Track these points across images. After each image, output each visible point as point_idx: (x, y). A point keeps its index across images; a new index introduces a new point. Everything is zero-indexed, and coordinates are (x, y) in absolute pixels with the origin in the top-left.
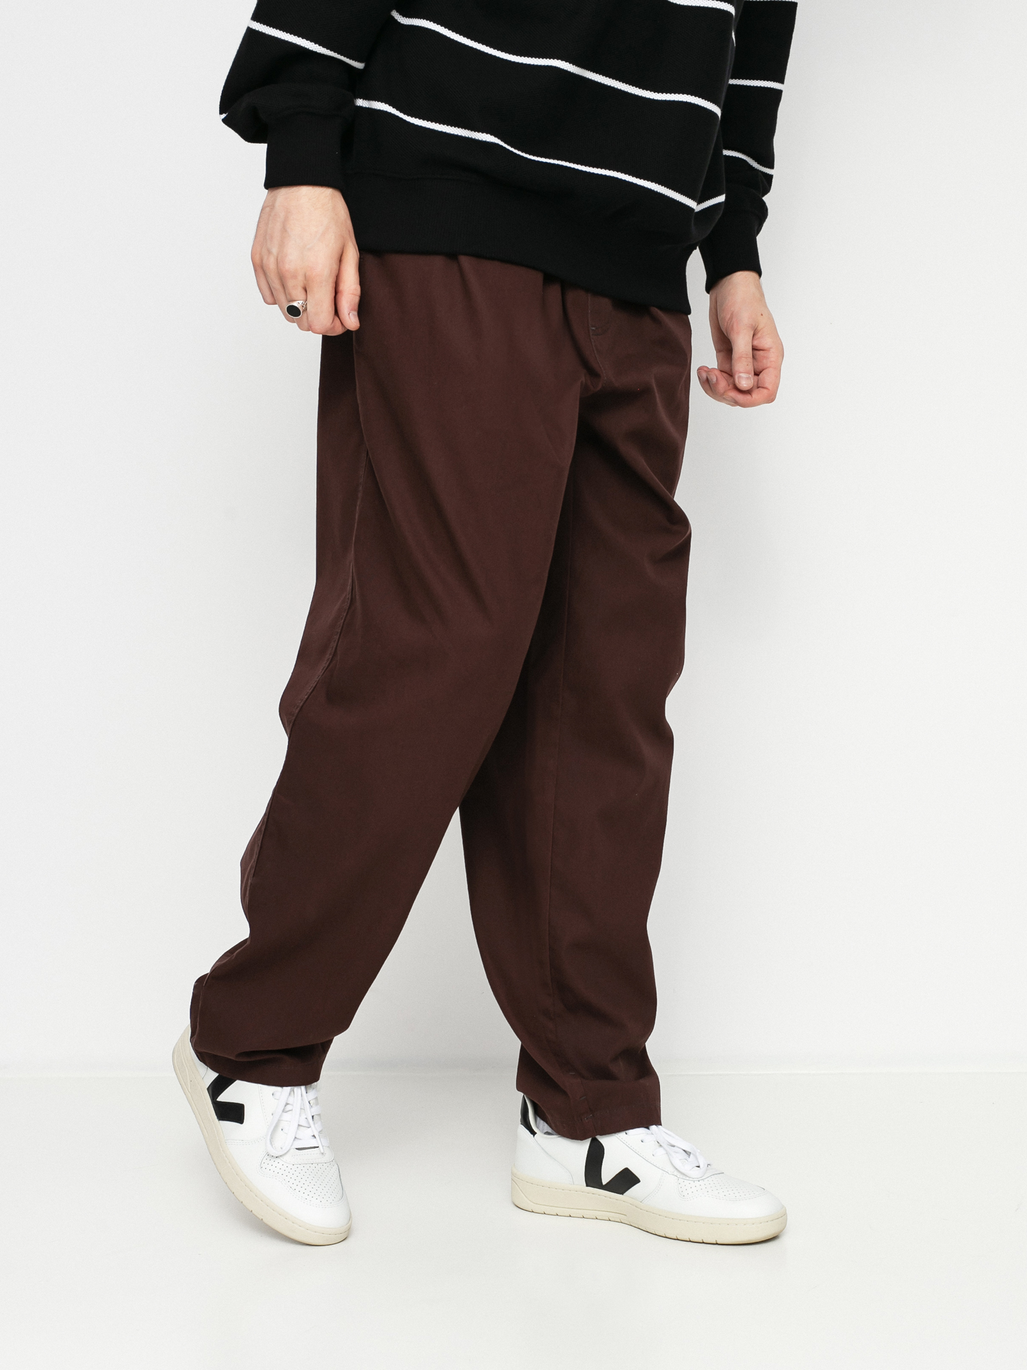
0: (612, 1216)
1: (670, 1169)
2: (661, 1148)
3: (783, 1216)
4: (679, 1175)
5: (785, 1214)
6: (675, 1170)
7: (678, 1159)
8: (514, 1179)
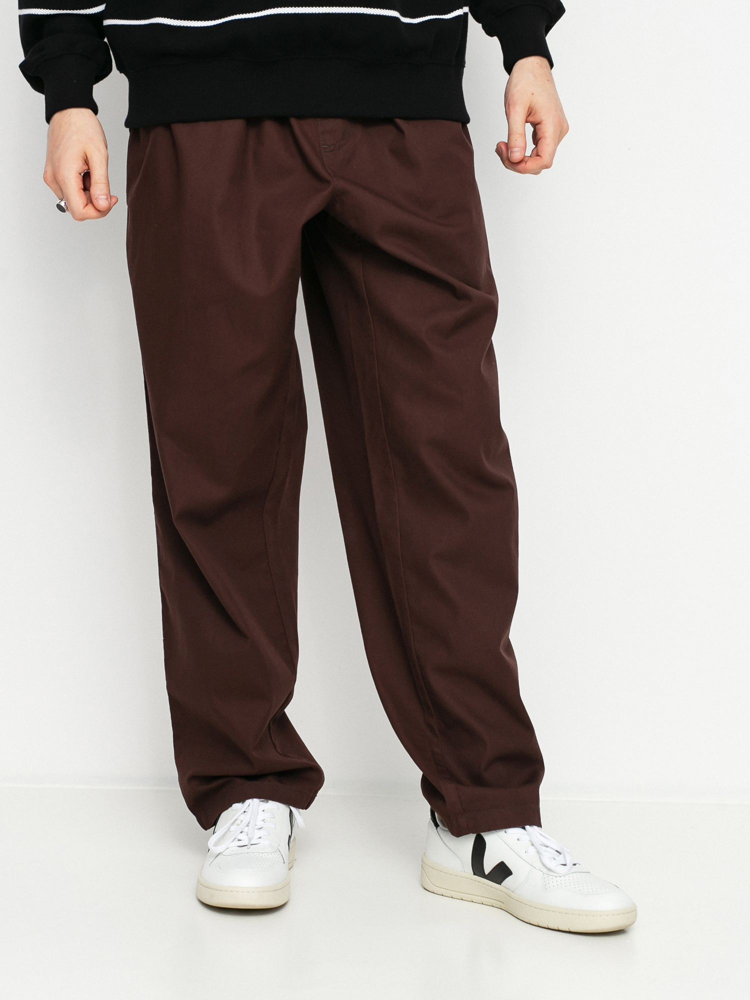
0: (485, 900)
1: (539, 865)
2: (533, 847)
3: (632, 911)
4: (545, 870)
5: (636, 910)
6: (542, 866)
7: (548, 856)
8: (423, 866)
